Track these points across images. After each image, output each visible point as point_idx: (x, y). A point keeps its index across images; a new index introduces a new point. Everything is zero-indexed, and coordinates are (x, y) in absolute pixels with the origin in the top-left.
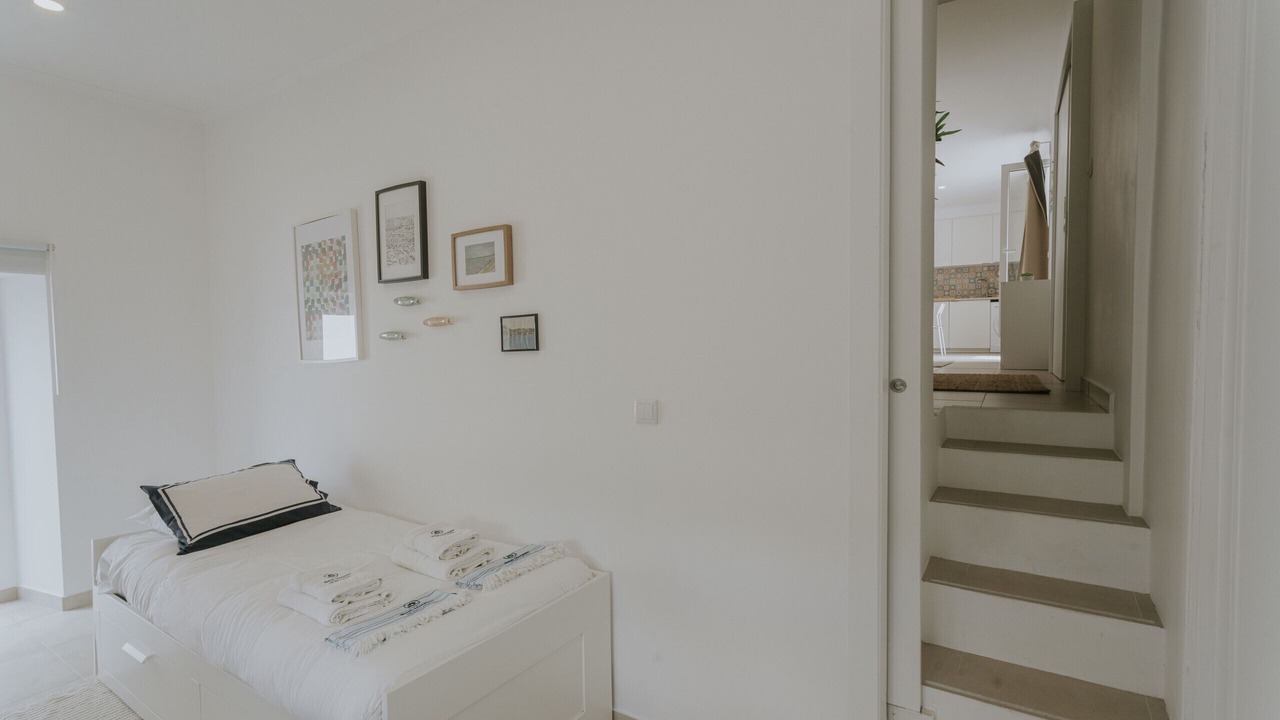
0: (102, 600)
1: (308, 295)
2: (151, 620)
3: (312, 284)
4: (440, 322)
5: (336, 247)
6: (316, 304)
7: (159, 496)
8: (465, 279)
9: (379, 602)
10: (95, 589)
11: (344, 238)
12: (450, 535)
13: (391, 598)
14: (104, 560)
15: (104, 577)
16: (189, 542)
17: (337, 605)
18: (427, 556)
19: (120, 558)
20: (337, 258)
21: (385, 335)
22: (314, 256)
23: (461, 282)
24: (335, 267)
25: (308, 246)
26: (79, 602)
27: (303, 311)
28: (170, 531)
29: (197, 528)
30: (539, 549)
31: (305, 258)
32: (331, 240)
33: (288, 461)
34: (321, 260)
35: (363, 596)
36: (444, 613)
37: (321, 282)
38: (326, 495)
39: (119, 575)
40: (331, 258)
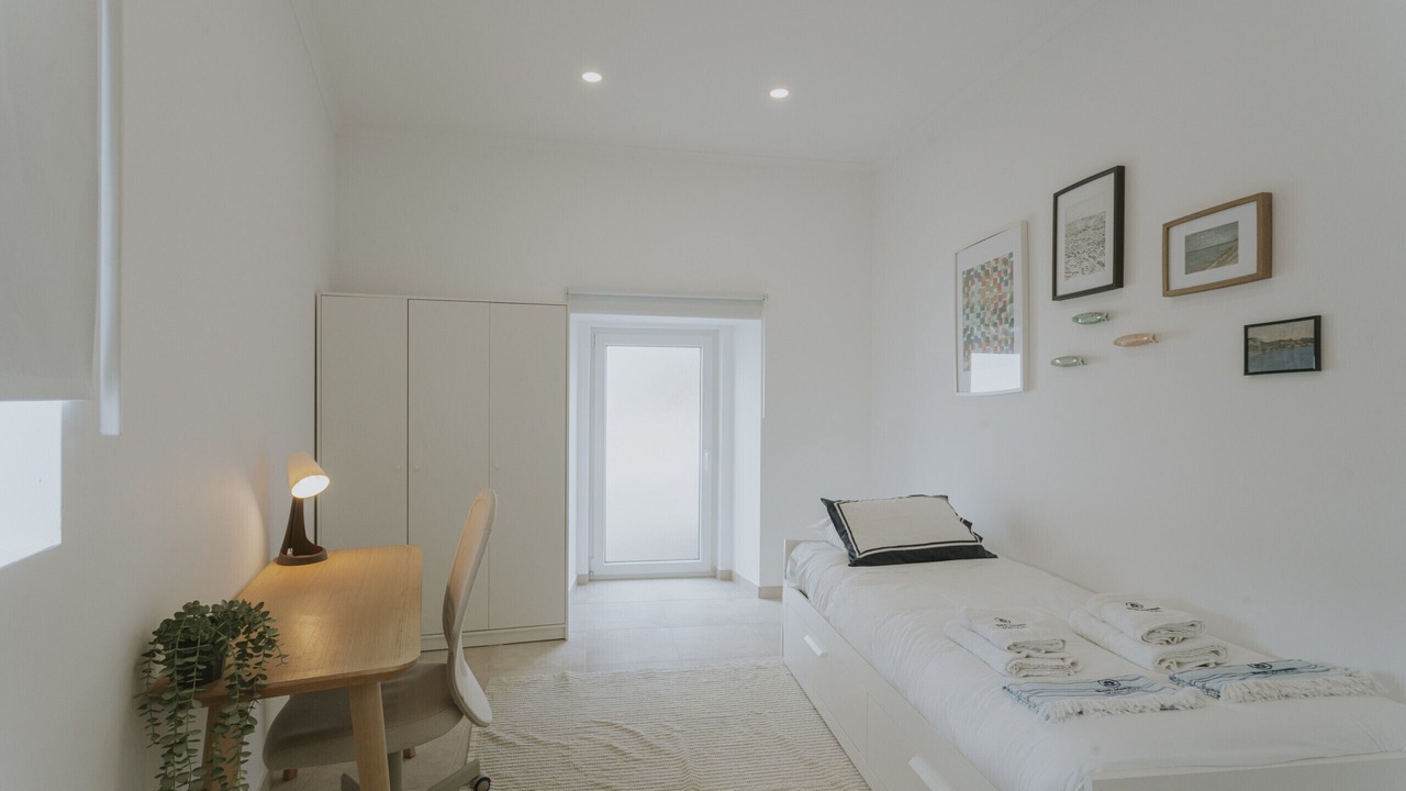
0: (790, 594)
1: (967, 323)
2: (828, 620)
3: (972, 311)
4: (1136, 341)
5: (1001, 267)
6: (975, 331)
7: (835, 509)
8: (1180, 279)
9: (1063, 667)
10: (786, 584)
11: (1011, 255)
12: (1154, 613)
13: (1078, 669)
14: (792, 559)
15: (792, 573)
16: (857, 556)
17: (1012, 655)
18: (1122, 632)
19: (804, 559)
20: (1002, 279)
21: (1058, 361)
22: (976, 280)
23: (1174, 286)
24: (999, 288)
25: (969, 271)
26: (772, 594)
27: (961, 340)
28: (840, 543)
29: (866, 543)
30: (1313, 669)
31: (966, 285)
32: (996, 260)
33: (942, 496)
34: (984, 284)
35: (1042, 654)
36: (1163, 709)
37: (983, 309)
38: (981, 539)
39: (803, 574)
40: (995, 280)
